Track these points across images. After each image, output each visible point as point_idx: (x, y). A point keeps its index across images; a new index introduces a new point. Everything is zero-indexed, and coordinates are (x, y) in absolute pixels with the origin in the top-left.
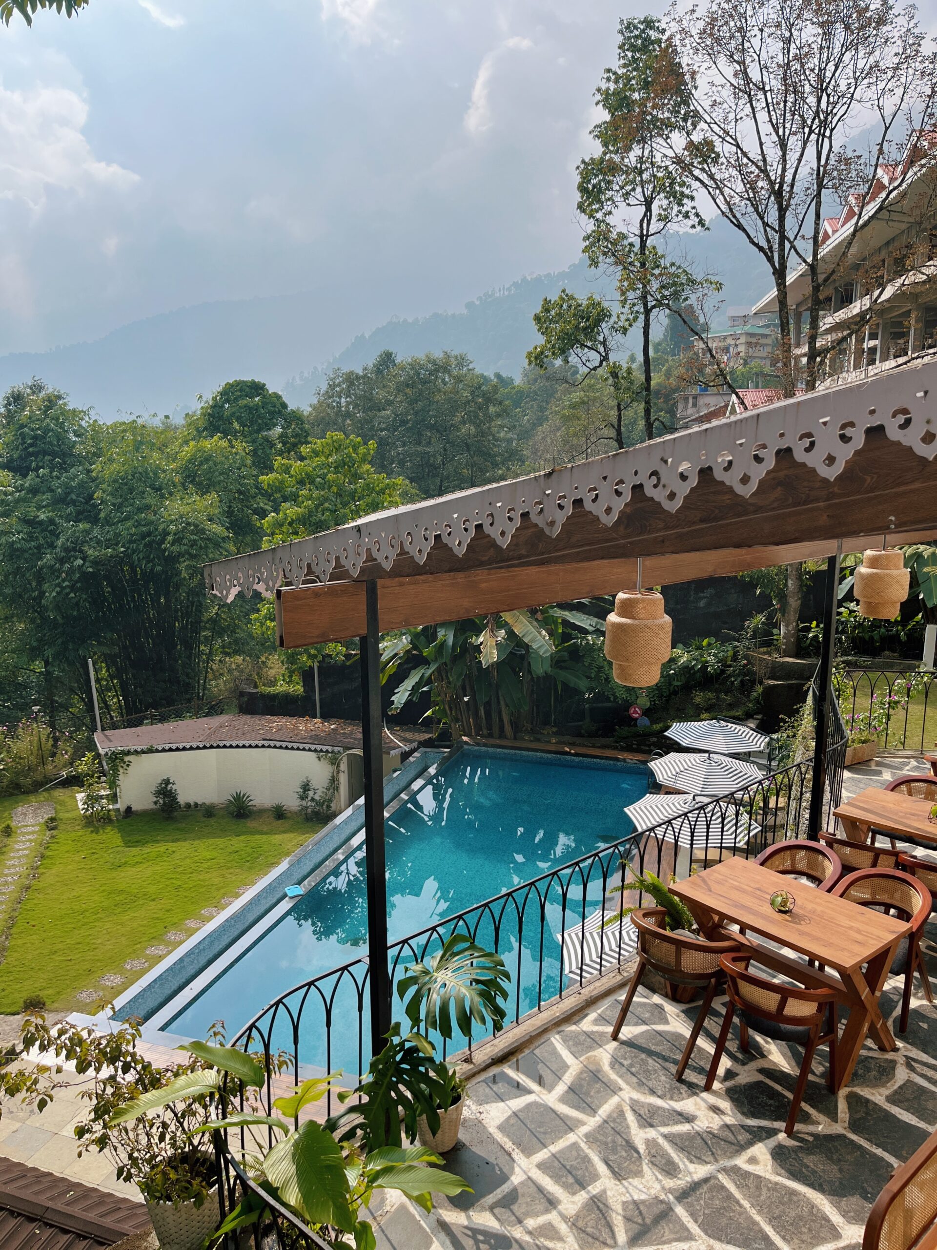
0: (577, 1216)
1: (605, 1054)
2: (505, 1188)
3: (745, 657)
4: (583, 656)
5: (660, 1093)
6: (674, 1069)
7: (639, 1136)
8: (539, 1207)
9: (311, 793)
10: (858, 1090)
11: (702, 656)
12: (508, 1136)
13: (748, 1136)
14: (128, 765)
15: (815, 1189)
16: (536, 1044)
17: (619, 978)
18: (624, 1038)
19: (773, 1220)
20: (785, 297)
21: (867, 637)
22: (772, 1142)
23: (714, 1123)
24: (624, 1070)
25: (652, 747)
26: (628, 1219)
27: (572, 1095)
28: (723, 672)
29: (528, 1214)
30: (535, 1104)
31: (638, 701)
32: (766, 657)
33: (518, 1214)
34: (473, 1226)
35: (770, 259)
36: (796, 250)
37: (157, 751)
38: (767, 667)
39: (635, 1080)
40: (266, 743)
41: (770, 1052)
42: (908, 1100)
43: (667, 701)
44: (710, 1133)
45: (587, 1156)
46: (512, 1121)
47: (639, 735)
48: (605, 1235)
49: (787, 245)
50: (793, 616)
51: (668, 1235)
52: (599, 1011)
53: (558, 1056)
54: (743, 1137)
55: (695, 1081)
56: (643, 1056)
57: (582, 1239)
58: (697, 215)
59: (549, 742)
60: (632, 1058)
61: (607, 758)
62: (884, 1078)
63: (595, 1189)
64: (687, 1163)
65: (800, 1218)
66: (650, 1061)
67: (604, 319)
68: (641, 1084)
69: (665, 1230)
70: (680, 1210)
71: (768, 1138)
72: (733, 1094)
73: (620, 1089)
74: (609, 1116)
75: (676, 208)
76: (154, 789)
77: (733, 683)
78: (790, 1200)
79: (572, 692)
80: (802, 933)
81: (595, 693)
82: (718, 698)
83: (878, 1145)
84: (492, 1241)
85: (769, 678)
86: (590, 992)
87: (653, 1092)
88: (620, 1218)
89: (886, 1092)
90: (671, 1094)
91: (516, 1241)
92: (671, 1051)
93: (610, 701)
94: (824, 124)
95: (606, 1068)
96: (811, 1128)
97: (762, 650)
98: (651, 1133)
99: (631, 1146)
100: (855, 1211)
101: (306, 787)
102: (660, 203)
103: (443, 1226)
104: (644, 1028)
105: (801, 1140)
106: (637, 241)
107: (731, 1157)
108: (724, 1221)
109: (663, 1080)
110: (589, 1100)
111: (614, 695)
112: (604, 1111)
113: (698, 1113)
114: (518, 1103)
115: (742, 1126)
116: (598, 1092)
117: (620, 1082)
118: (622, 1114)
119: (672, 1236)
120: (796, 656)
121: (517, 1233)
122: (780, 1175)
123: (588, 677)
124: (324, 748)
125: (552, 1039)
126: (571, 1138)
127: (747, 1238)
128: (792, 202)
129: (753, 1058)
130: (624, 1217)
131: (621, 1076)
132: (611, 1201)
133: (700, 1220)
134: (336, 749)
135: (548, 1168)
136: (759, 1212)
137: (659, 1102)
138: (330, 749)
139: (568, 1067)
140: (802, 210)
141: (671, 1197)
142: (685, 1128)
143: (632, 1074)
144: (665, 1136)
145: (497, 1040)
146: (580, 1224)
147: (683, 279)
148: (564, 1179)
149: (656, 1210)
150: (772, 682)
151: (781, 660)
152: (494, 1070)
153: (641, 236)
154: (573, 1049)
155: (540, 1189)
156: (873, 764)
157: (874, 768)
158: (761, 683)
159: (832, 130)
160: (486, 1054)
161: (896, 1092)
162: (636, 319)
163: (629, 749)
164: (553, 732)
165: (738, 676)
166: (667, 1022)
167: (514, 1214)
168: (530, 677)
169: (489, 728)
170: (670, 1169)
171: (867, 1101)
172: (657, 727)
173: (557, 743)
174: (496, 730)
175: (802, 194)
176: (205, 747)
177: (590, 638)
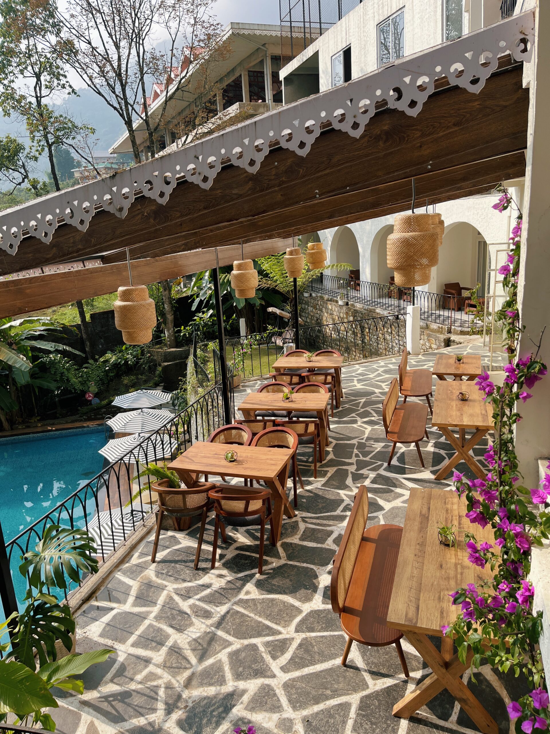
0: (165, 661)
1: (151, 572)
2: (116, 666)
3: (149, 352)
4: (50, 368)
5: (188, 580)
6: (192, 565)
7: (185, 605)
8: (140, 667)
10: (285, 540)
11: (123, 356)
12: (108, 638)
13: (241, 582)
15: (282, 594)
16: (107, 582)
17: (145, 529)
18: (159, 560)
19: (268, 617)
20: (134, 138)
21: (211, 330)
22: (254, 580)
23: (222, 583)
24: (165, 576)
25: (104, 415)
26: (193, 650)
27: (139, 600)
28: (137, 363)
29: (135, 674)
30: (118, 614)
31: (90, 389)
32: (160, 350)
33: (129, 676)
34: (103, 695)
35: (122, 115)
36: (135, 111)
38: (161, 356)
39: (172, 578)
41: (238, 538)
42: (309, 537)
43: (108, 386)
44: (221, 588)
45: (159, 628)
46: (107, 629)
47: (95, 410)
48: (184, 664)
49: (130, 108)
50: (171, 325)
51: (218, 648)
52: (139, 551)
53: (124, 583)
54: (239, 584)
55: (205, 566)
56: (173, 565)
57: (172, 672)
58: (70, 86)
59: (36, 426)
60: (167, 568)
61: (77, 428)
62: (295, 531)
63: (170, 643)
64: (215, 608)
65: (280, 610)
66: (178, 566)
67: (20, 150)
68: (176, 579)
69: (216, 646)
70: (220, 633)
71: (251, 579)
72: (227, 565)
73: (166, 586)
74: (165, 602)
75: (56, 82)
77: (144, 368)
78: (273, 604)
79: (46, 392)
80: (246, 469)
81: (61, 390)
82: (137, 378)
83: (303, 562)
84: (119, 697)
85: (164, 362)
86: (131, 542)
87: (184, 581)
88: (189, 651)
89: (298, 536)
90: (195, 578)
91: (134, 691)
92: (187, 556)
93: (72, 393)
94: (138, 35)
95: (154, 578)
96: (270, 566)
97: (157, 347)
98: (191, 601)
99: (182, 613)
100: (304, 597)
102: (45, 77)
103: (85, 703)
104: (168, 551)
105: (267, 574)
106: (34, 100)
107: (236, 596)
108: (244, 628)
109: (188, 572)
110: (150, 599)
111: (74, 388)
112: (161, 601)
113: (212, 581)
114: (107, 618)
115: (237, 579)
116: (154, 592)
117: (165, 583)
118: (171, 598)
119: (221, 647)
120: (176, 347)
121: (133, 686)
122: (263, 594)
123: (55, 381)
125: (116, 576)
126: (147, 622)
127: (258, 632)
128: (128, 80)
129: (230, 544)
130: (191, 650)
131: (164, 580)
132: (181, 645)
133: (232, 633)
135: (138, 644)
136: (260, 616)
137: (190, 584)
139: (131, 587)
140: (135, 86)
141: (213, 628)
142: (208, 591)
143: (170, 576)
144: (199, 600)
145: (82, 589)
146: (168, 665)
147: (70, 125)
148: (150, 646)
149: (207, 638)
150: (166, 364)
151: (169, 350)
152: (85, 607)
153: (37, 97)
154: (131, 576)
155: (138, 657)
156: (240, 387)
157: (242, 389)
158: (160, 365)
159: (143, 40)
160: (77, 599)
161: (302, 535)
162: (43, 150)
163: (90, 419)
164: (38, 420)
165: (146, 363)
166: (180, 543)
167: (127, 677)
168: (15, 388)
170: (207, 615)
171: (291, 544)
172: (105, 402)
173: (42, 426)
175: (133, 76)
177: (51, 356)
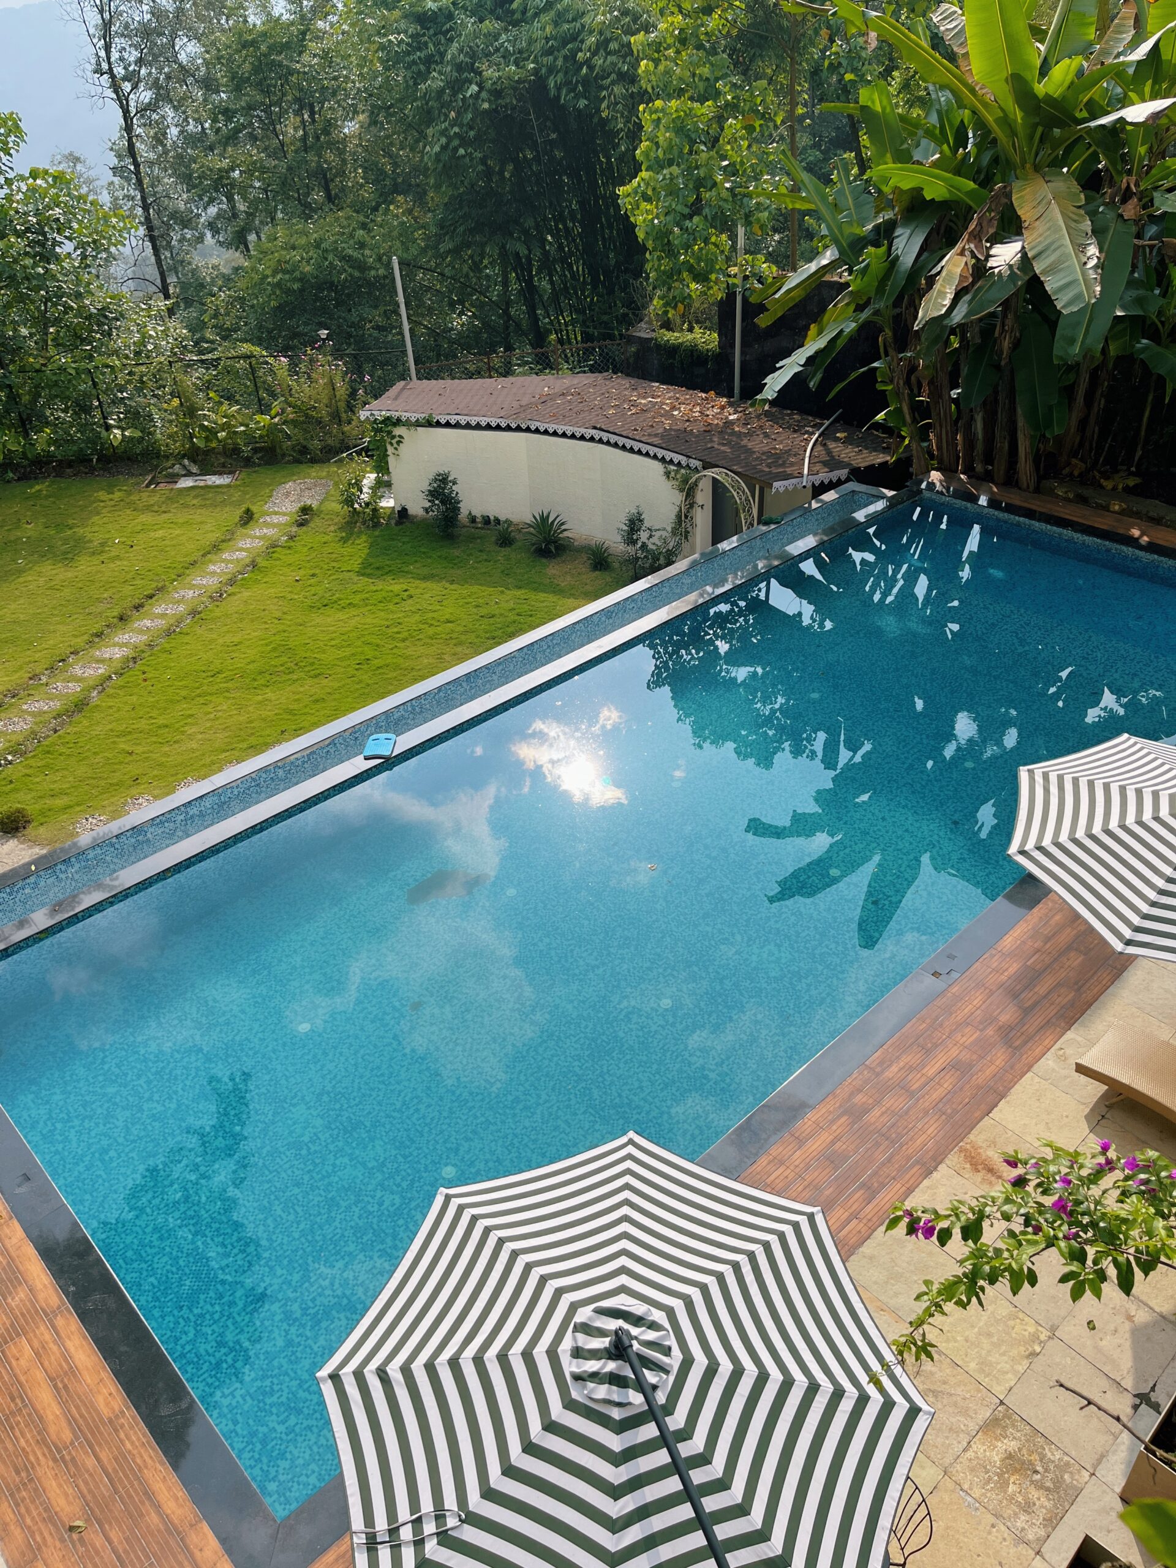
9: (643, 536)
14: (399, 443)
37: (438, 424)
40: (597, 434)
59: (1106, 508)
76: (426, 487)
101: (634, 524)
124: (677, 458)
134: (694, 463)
138: (684, 460)
164: (1126, 488)
169: (988, 458)
174: (1000, 468)
176: (508, 428)
